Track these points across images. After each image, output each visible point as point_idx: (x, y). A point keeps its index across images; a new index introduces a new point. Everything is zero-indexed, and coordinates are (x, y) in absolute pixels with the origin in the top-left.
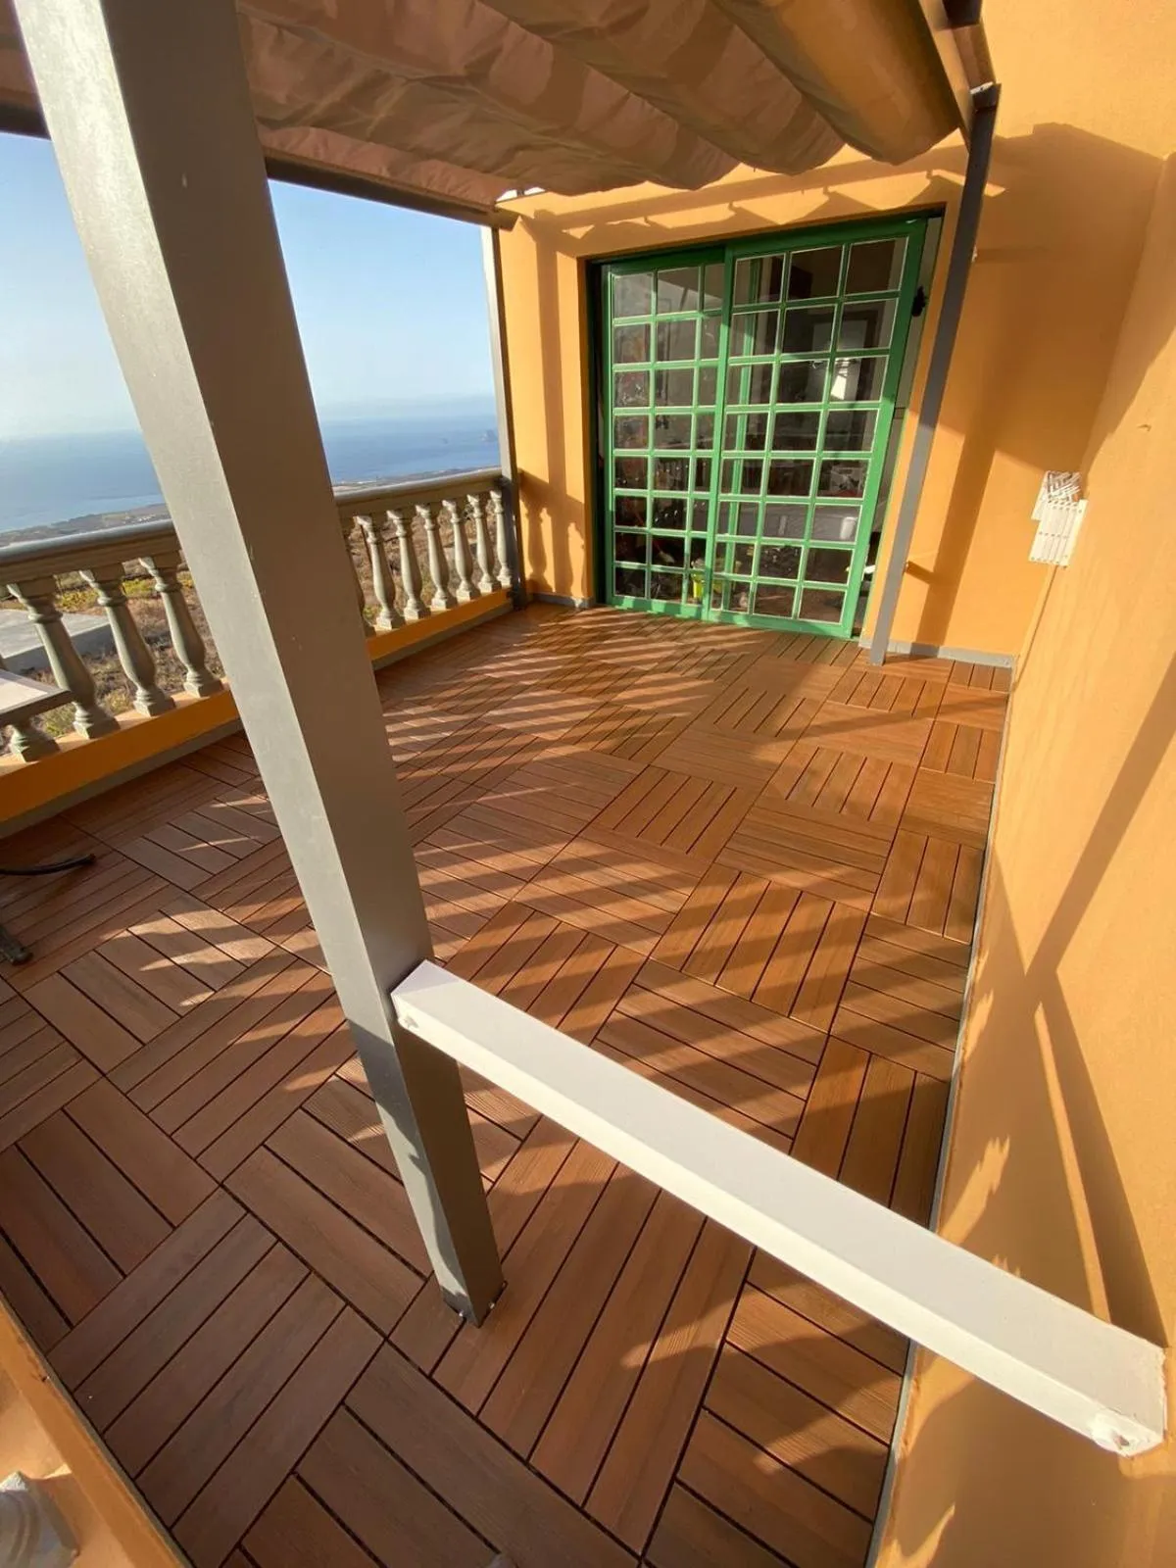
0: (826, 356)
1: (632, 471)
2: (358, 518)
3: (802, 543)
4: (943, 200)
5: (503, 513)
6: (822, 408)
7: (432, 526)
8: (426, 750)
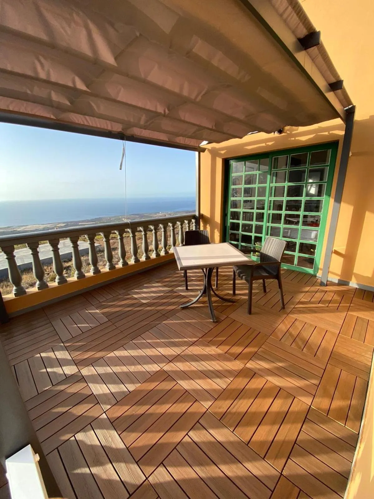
0: (304, 183)
1: (235, 215)
2: (160, 225)
3: (297, 241)
4: (338, 139)
5: (195, 225)
6: (303, 199)
7: (181, 227)
8: (153, 300)
